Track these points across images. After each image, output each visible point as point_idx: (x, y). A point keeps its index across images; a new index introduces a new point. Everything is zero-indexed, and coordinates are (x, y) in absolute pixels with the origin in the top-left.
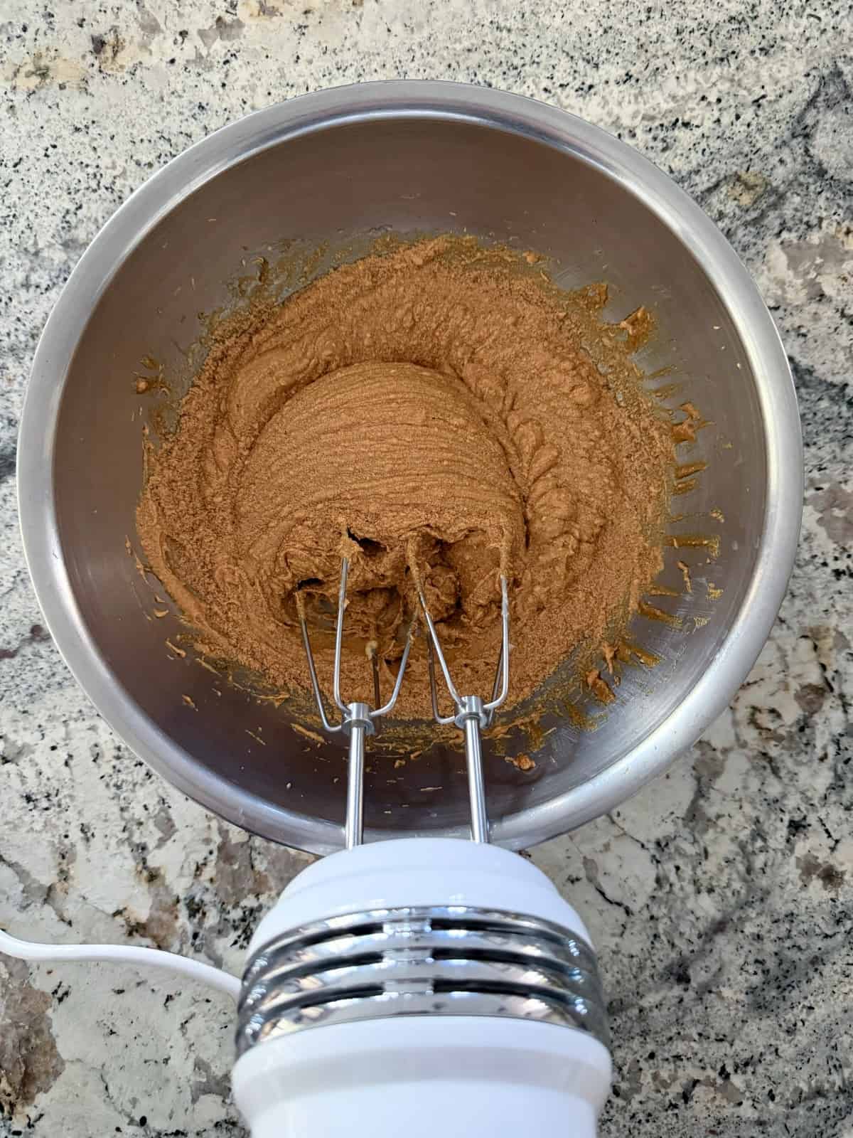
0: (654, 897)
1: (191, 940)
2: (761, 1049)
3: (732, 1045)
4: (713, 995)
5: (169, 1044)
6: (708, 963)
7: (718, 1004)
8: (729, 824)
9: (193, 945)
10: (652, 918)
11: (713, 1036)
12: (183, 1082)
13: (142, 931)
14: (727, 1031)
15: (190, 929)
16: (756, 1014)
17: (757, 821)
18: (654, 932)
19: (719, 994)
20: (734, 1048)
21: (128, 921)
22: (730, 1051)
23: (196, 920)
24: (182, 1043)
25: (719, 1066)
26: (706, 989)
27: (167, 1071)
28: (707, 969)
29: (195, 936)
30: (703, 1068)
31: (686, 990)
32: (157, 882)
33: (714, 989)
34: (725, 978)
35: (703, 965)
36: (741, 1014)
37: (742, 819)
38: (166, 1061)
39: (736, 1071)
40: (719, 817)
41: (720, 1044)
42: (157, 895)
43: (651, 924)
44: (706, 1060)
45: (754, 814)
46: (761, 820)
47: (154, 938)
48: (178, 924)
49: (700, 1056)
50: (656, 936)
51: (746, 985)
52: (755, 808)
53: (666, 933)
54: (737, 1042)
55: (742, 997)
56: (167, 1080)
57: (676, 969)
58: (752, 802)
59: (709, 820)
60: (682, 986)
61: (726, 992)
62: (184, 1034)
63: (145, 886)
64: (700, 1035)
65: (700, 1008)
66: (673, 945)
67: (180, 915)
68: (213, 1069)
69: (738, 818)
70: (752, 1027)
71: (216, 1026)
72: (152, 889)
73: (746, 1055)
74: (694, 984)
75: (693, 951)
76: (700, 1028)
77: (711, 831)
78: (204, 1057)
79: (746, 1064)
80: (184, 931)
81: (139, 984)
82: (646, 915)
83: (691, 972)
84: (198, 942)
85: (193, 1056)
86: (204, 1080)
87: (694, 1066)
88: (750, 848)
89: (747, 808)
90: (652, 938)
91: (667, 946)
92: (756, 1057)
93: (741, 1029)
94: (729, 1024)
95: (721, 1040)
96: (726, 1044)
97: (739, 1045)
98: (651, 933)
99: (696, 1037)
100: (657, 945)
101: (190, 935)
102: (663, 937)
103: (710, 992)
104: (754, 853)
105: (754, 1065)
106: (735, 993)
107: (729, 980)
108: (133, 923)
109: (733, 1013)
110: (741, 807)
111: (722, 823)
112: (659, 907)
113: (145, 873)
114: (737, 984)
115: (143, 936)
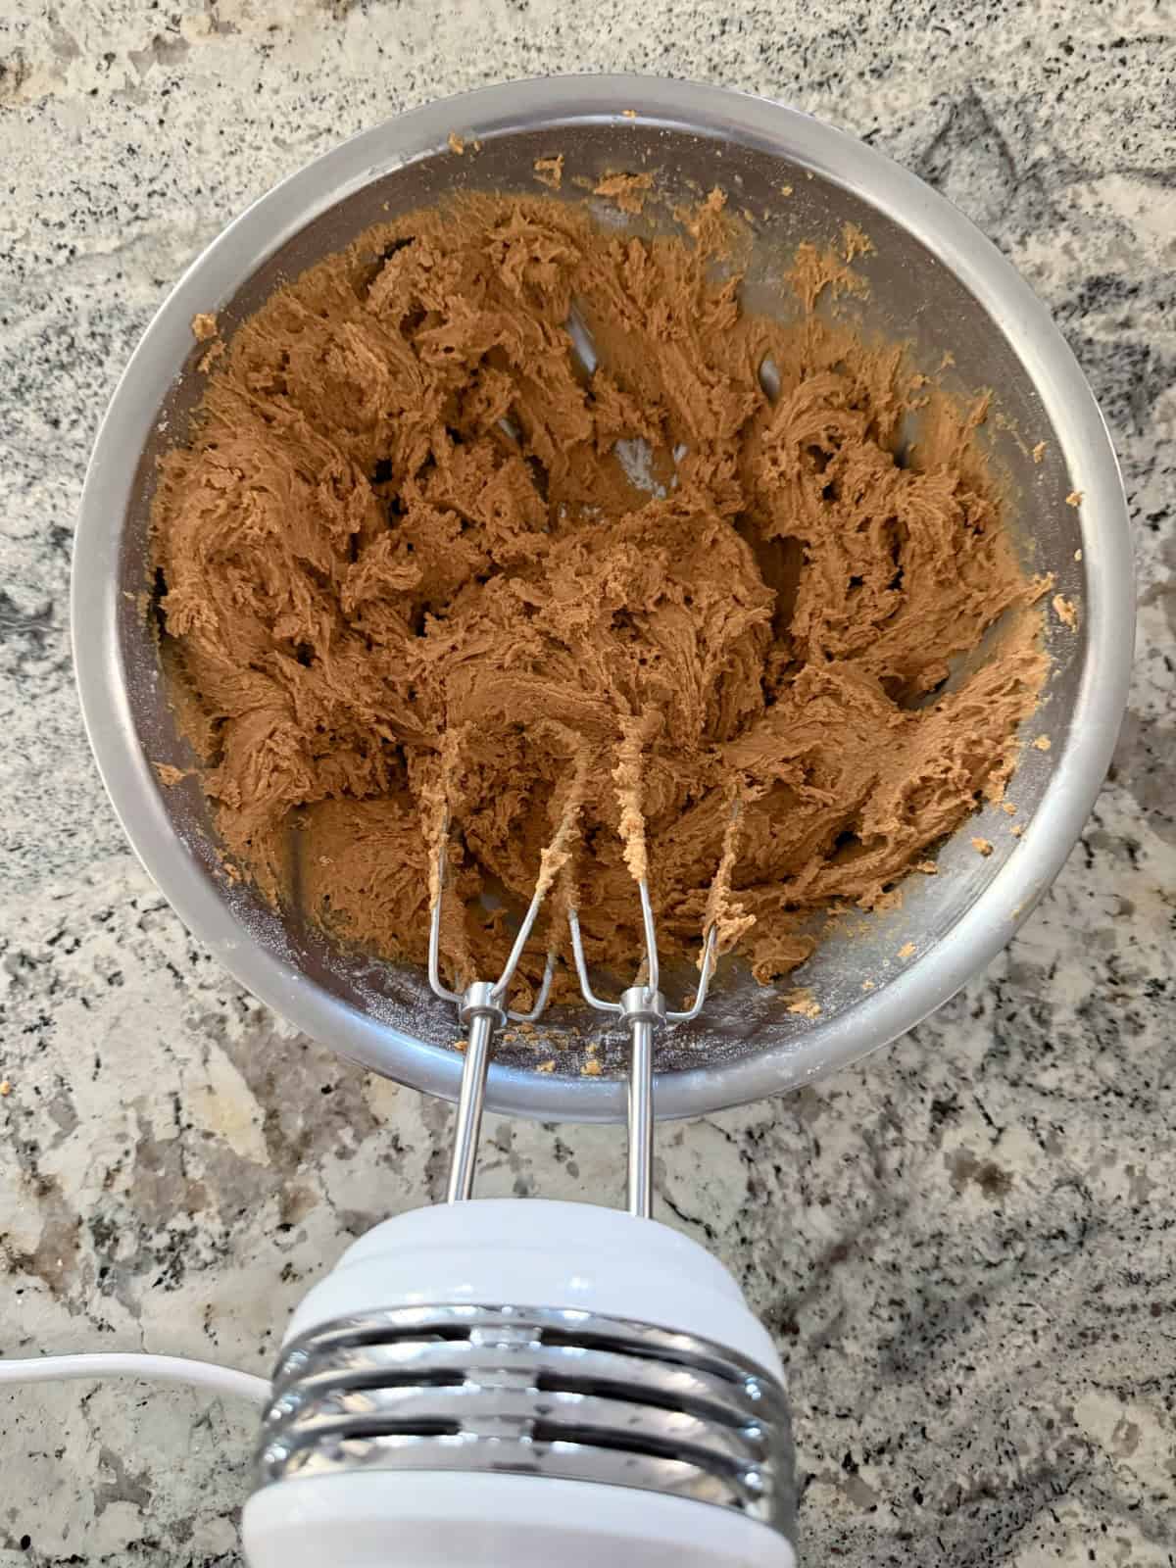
0: (745, 1212)
1: (97, 1279)
2: (903, 1429)
3: (860, 1423)
4: (831, 1352)
5: (66, 1428)
6: (823, 1305)
7: (839, 1364)
8: (849, 1107)
9: (100, 1285)
10: (743, 1241)
11: (833, 1411)
12: (83, 1487)
13: (28, 1267)
14: (851, 1402)
15: (96, 1263)
16: (893, 1378)
17: (888, 1102)
18: (746, 1262)
19: (841, 1350)
20: (863, 1427)
21: (9, 1252)
22: (858, 1433)
23: (104, 1251)
24: (83, 1427)
25: (842, 1455)
26: (823, 1343)
27: (61, 1468)
28: (823, 1315)
29: (103, 1272)
30: (820, 1457)
31: (793, 1344)
32: (50, 1195)
33: (833, 1343)
34: (847, 1326)
35: (817, 1307)
36: (871, 1378)
37: (867, 1099)
38: (60, 1454)
39: (866, 1461)
40: (833, 1096)
41: (843, 1422)
42: (51, 1215)
43: (742, 1249)
44: (824, 1446)
45: (883, 1092)
46: (894, 1100)
47: (45, 1276)
48: (80, 1255)
49: (815, 1440)
50: (749, 1267)
51: (877, 1336)
52: (884, 1083)
53: (764, 1263)
54: (867, 1419)
55: (873, 1353)
56: (61, 1482)
57: (779, 1315)
58: (880, 1075)
59: (820, 1100)
60: (787, 1339)
61: (851, 1347)
62: (85, 1414)
63: (35, 1200)
64: (815, 1409)
65: (814, 1370)
66: (774, 1280)
67: (82, 1243)
68: (126, 1464)
69: (861, 1098)
70: (888, 1396)
71: (132, 1403)
72: (45, 1206)
73: (881, 1438)
74: (804, 1335)
75: (802, 1289)
76: (814, 1399)
77: (823, 1116)
78: (115, 1446)
79: (881, 1451)
80: (88, 1266)
81: (23, 1342)
82: (735, 1237)
83: (800, 1319)
84: (107, 1281)
85: (97, 1447)
86: (113, 1481)
87: (807, 1454)
88: (879, 1141)
89: (873, 1083)
90: (744, 1271)
91: (765, 1280)
92: (895, 1441)
93: (872, 1399)
94: (856, 1394)
95: (845, 1416)
96: (852, 1422)
97: (869, 1423)
98: (743, 1263)
99: (810, 1413)
100: (752, 1280)
101: (96, 1272)
102: (760, 1270)
103: (828, 1347)
104: (884, 1148)
105: (892, 1451)
106: (863, 1348)
107: (854, 1329)
108: (16, 1256)
109: (860, 1376)
110: (864, 1082)
111: (839, 1104)
112: (753, 1225)
113: (35, 1184)
114: (866, 1334)
115: (30, 1273)
